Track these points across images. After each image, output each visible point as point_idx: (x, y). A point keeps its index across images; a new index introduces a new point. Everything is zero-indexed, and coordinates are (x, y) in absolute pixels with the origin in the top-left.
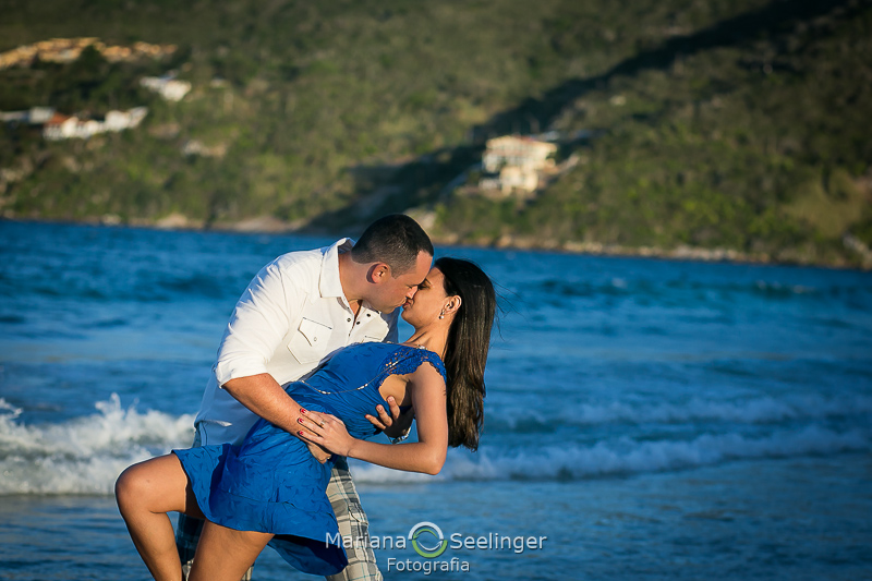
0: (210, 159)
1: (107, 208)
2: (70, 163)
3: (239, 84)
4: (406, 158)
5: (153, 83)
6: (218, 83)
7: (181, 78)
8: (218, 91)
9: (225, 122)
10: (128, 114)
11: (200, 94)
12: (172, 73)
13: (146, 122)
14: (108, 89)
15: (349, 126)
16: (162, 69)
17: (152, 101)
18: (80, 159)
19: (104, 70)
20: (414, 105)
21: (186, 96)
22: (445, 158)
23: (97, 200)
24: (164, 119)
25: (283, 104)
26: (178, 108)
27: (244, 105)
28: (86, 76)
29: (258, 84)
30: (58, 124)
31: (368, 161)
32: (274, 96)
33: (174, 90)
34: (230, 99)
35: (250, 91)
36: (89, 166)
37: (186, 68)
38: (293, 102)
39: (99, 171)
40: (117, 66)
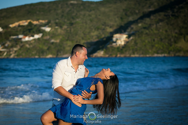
0: (56, 43)
1: (36, 55)
2: (27, 46)
3: (61, 27)
4: (96, 40)
5: (43, 28)
6: (57, 27)
7: (49, 27)
8: (57, 29)
9: (59, 35)
10: (39, 35)
11: (53, 30)
12: (47, 26)
13: (42, 36)
14: (34, 30)
15: (84, 34)
16: (45, 25)
17: (43, 32)
18: (29, 45)
19: (33, 26)
20: (97, 29)
21: (50, 30)
22: (105, 39)
23: (34, 53)
24: (46, 35)
25: (70, 31)
26: (49, 33)
27: (63, 31)
28: (30, 28)
29: (65, 27)
30: (24, 38)
31: (89, 41)
32: (68, 29)
33: (48, 29)
34: (59, 30)
35: (63, 28)
36: (31, 46)
37: (50, 24)
38: (72, 30)
39: (34, 47)
40: (36, 25)
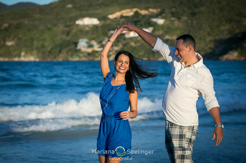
0: (172, 40)
1: (144, 56)
2: (133, 44)
3: (179, 18)
4: (228, 36)
5: (154, 20)
6: (173, 19)
7: (162, 18)
8: (173, 21)
9: (176, 29)
10: (148, 29)
11: (168, 22)
12: (160, 17)
13: (153, 31)
14: (142, 23)
15: (211, 28)
16: (157, 16)
17: (154, 25)
18: (135, 43)
19: (140, 17)
20: (230, 21)
21: (164, 23)
22: (240, 35)
23: (141, 54)
24: (158, 30)
25: (192, 23)
26: (162, 27)
27: (181, 24)
28: (136, 19)
29: (184, 18)
30: (129, 33)
31: (217, 38)
32: (189, 21)
33: (161, 21)
34: (177, 23)
35: (182, 20)
36: (138, 44)
37: (164, 15)
38: (195, 22)
39: (141, 46)
40: (144, 16)
